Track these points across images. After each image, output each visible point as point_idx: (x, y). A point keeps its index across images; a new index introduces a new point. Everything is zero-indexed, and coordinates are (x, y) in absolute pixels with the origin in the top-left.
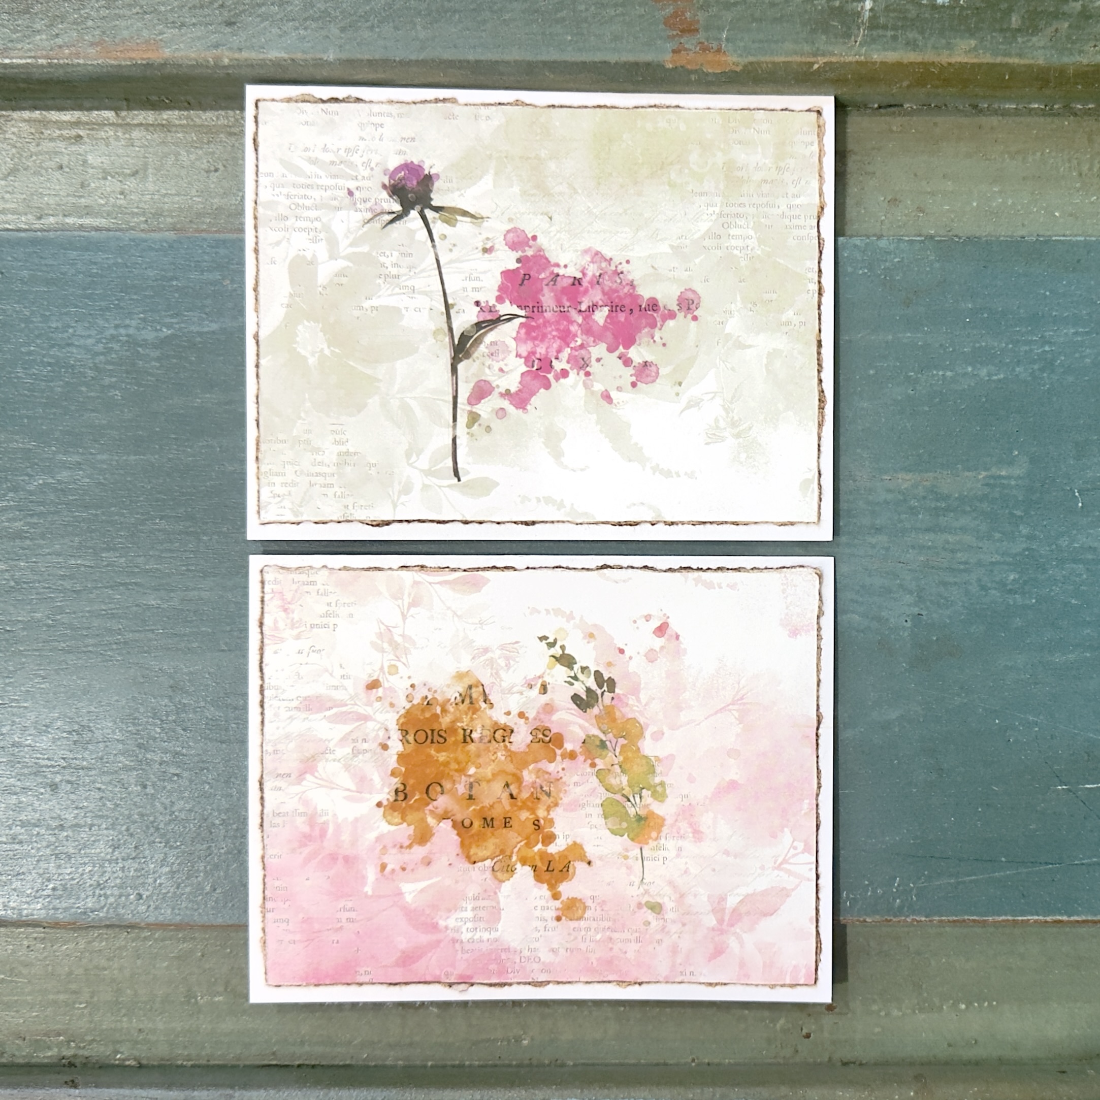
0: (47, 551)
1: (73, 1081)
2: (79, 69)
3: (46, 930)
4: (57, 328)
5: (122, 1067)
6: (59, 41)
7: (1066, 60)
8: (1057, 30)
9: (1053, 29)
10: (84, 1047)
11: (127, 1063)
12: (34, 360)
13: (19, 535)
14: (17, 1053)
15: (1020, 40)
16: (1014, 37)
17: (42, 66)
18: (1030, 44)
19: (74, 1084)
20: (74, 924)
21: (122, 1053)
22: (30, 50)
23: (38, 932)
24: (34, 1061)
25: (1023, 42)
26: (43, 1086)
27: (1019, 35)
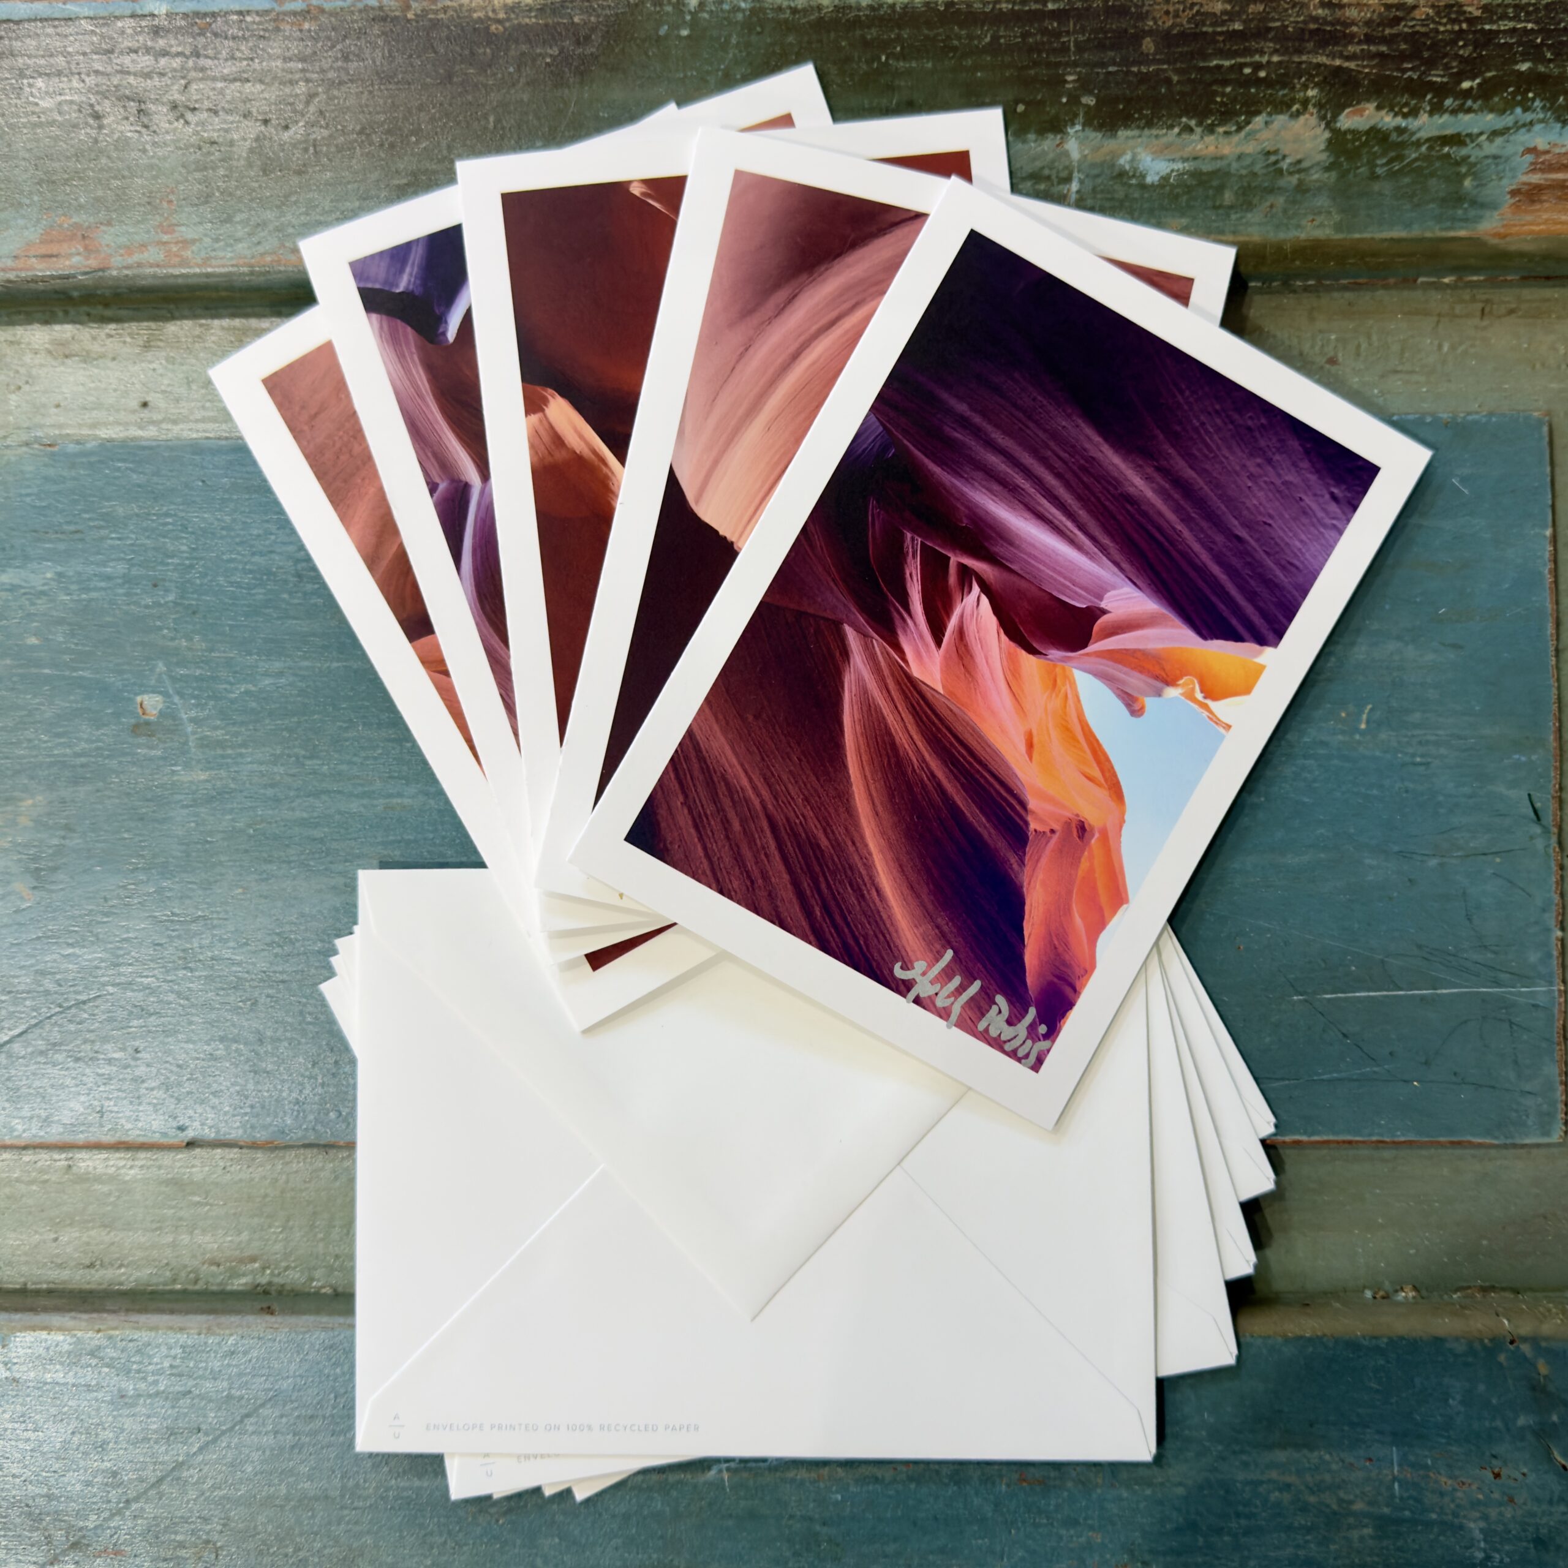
0: (249, 759)
1: (269, 1308)
2: (280, 276)
3: (245, 1151)
4: (259, 536)
5: (317, 1295)
6: (261, 249)
7: (1282, 235)
8: (1272, 206)
9: (1268, 204)
10: (279, 1274)
11: (323, 1291)
12: (236, 569)
13: (221, 744)
14: (211, 1280)
15: (1233, 217)
16: (1228, 215)
17: (243, 274)
18: (1244, 220)
19: (269, 1311)
20: (272, 1142)
21: (318, 1280)
22: (232, 258)
23: (234, 1153)
24: (229, 1288)
25: (1237, 219)
26: (238, 1312)
27: (1232, 212)
